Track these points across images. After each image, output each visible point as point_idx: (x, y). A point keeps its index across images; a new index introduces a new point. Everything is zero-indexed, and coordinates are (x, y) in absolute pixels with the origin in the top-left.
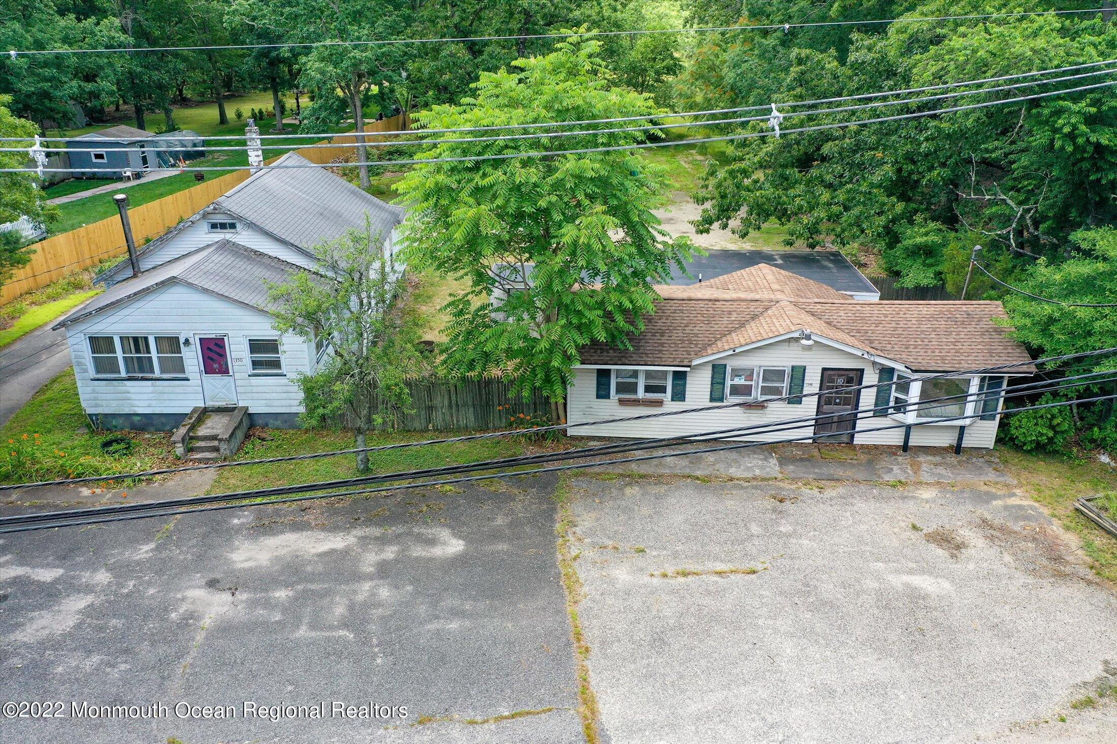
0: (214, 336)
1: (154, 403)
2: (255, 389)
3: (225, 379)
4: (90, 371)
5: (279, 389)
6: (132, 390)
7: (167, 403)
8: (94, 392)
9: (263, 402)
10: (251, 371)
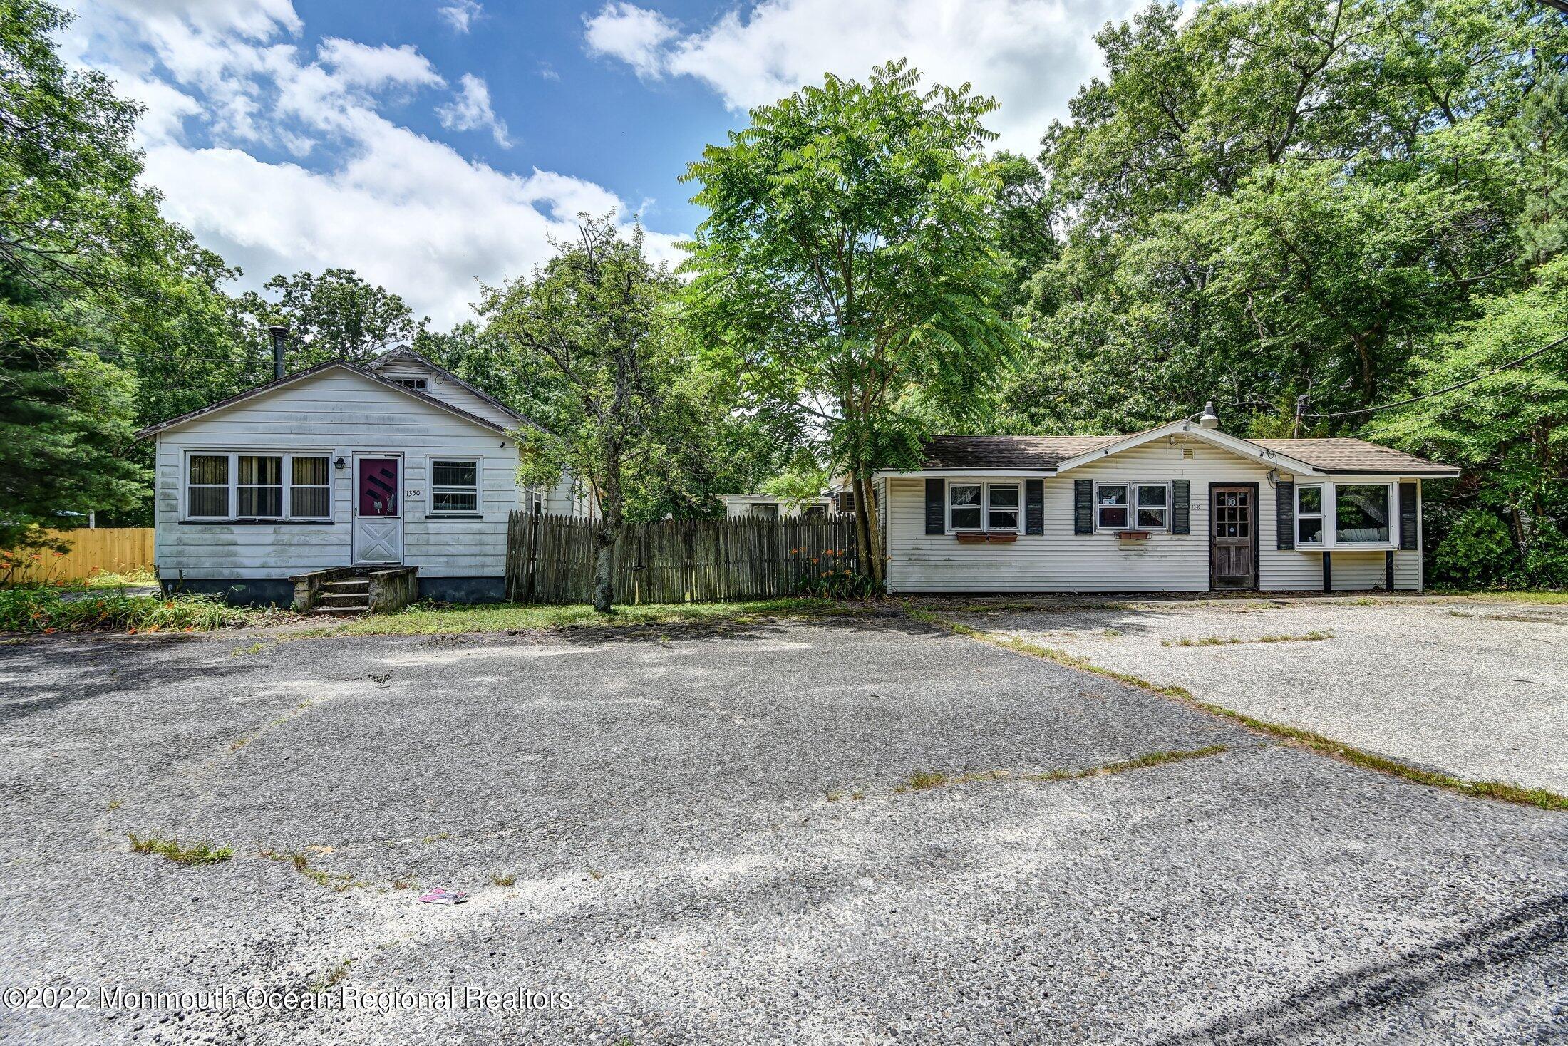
0: (381, 456)
1: (271, 561)
2: (433, 539)
3: (390, 522)
4: (180, 508)
5: (468, 539)
6: (241, 540)
7: (293, 561)
8: (180, 542)
9: (443, 559)
10: (429, 510)
